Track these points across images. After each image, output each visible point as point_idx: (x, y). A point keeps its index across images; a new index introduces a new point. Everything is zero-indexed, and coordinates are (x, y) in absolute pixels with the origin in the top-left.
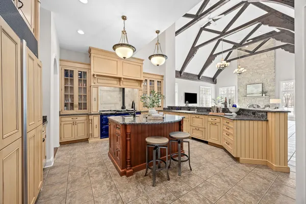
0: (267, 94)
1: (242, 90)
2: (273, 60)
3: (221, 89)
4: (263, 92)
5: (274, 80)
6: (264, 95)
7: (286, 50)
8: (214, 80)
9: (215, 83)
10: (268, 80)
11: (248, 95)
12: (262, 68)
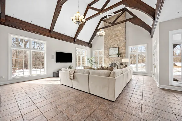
0: (121, 56)
1: (107, 52)
2: (124, 30)
3: (94, 52)
4: (119, 54)
5: (125, 45)
6: (119, 56)
7: (132, 23)
8: (89, 45)
9: (91, 47)
10: (122, 45)
11: (110, 56)
12: (118, 36)
